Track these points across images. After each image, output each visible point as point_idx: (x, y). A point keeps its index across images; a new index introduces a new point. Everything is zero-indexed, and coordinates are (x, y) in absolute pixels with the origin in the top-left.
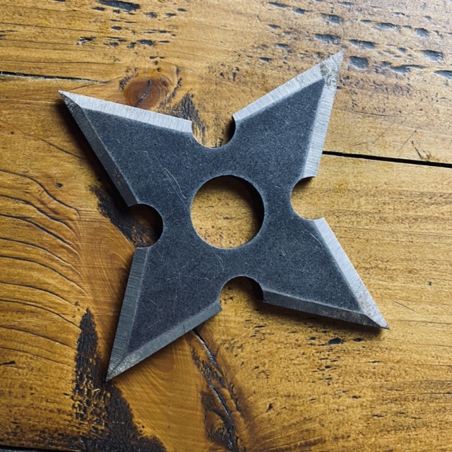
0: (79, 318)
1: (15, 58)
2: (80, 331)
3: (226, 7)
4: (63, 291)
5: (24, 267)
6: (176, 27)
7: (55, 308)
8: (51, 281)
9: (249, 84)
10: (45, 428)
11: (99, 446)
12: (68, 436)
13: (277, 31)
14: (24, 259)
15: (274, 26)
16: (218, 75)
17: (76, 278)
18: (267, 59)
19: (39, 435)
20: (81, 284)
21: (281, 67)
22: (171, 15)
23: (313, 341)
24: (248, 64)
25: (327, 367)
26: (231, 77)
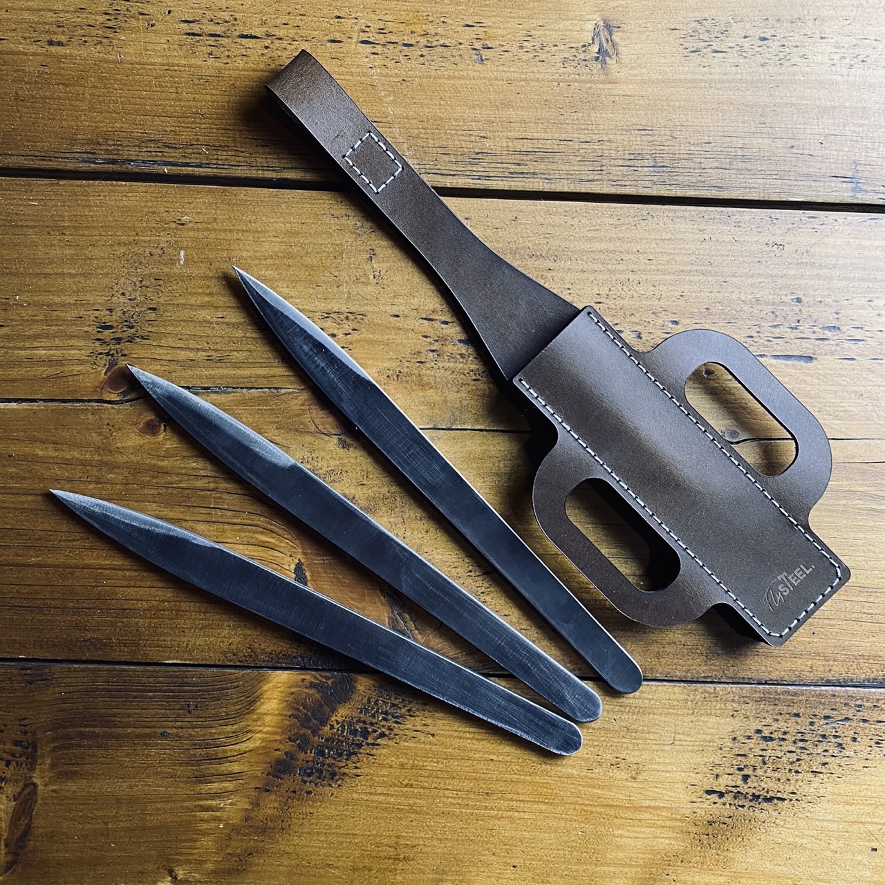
0: (293, 567)
1: (233, 376)
2: (294, 576)
3: (388, 325)
4: (280, 547)
5: (250, 531)
6: (352, 343)
7: (275, 560)
8: (270, 540)
9: (410, 382)
10: (272, 651)
11: (313, 662)
12: (289, 655)
13: (428, 340)
14: (250, 525)
15: (426, 337)
16: (386, 377)
17: (289, 537)
18: (422, 362)
19: (269, 656)
20: (294, 541)
21: (432, 367)
22: (347, 334)
23: (470, 573)
24: (408, 367)
25: (482, 593)
26: (396, 378)
